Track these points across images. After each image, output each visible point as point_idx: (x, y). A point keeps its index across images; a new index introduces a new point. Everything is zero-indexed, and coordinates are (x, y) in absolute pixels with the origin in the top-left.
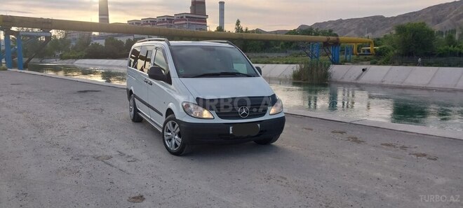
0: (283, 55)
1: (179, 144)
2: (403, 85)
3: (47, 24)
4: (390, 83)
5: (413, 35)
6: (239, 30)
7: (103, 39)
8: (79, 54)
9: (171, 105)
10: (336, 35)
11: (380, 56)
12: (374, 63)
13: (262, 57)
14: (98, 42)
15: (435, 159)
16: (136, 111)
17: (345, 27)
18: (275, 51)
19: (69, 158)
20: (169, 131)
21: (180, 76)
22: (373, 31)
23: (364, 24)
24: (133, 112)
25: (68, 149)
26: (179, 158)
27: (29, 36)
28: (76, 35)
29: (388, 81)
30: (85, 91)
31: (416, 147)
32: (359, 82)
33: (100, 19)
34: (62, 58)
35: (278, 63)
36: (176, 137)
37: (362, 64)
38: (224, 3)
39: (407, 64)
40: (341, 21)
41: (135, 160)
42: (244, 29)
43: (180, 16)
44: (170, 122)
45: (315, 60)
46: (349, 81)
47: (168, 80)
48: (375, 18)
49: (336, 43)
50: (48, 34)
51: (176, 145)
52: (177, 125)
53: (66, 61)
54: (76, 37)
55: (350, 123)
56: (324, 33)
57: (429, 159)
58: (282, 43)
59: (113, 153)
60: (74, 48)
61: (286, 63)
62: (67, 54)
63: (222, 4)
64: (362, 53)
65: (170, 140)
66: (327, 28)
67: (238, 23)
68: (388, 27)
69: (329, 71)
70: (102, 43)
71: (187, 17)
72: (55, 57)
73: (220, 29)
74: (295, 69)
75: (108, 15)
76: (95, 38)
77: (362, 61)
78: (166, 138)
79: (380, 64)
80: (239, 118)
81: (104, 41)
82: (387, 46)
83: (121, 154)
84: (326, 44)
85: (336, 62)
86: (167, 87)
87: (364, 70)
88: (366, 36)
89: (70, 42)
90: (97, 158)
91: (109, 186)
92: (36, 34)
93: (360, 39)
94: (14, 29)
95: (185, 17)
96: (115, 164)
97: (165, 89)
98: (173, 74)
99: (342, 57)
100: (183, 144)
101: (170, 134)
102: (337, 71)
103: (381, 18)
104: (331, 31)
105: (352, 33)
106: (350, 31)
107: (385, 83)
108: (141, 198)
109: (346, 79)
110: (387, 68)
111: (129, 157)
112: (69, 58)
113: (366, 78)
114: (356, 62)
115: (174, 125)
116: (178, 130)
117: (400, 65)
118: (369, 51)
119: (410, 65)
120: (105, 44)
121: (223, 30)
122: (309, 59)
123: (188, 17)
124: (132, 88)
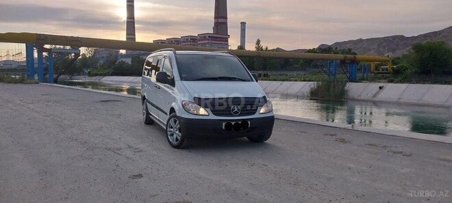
0: (302, 73)
1: (179, 138)
2: (420, 102)
3: (76, 42)
4: (406, 101)
5: (431, 54)
6: (259, 48)
7: (129, 57)
8: (106, 71)
9: (174, 104)
10: (355, 54)
11: (397, 74)
12: (391, 81)
13: (281, 75)
14: (124, 60)
15: (410, 156)
16: (148, 114)
17: (364, 46)
18: (295, 69)
19: (84, 149)
20: (172, 128)
21: (182, 79)
22: (394, 51)
23: (384, 44)
24: (145, 116)
25: (85, 143)
26: (179, 150)
27: (60, 53)
28: (104, 53)
29: (405, 99)
30: (107, 101)
31: (396, 147)
32: (376, 99)
33: (127, 38)
34: (90, 75)
35: (296, 81)
36: (177, 132)
37: (380, 82)
38: (245, 23)
39: (424, 82)
40: (361, 40)
41: (141, 151)
42: (264, 48)
43: (203, 36)
44: (172, 119)
45: (332, 77)
46: (366, 98)
47: (172, 83)
48: (395, 38)
49: (354, 62)
50: (77, 52)
51: (177, 139)
52: (178, 122)
53: (94, 78)
54: (105, 55)
55: (344, 129)
56: (343, 52)
57: (404, 155)
58: (302, 62)
59: (122, 146)
60: (102, 66)
61: (304, 81)
62: (95, 72)
63: (243, 24)
64: (381, 71)
65: (172, 135)
66: (347, 47)
67: (258, 42)
68: (408, 47)
69: (346, 88)
70: (129, 61)
71: (209, 37)
72: (84, 74)
73: (241, 47)
74: (312, 86)
75: (135, 35)
76: (122, 56)
77: (380, 79)
78: (169, 133)
79: (397, 82)
80: (232, 116)
81: (130, 59)
82: (405, 65)
83: (130, 147)
84: (343, 62)
85: (352, 80)
86: (171, 89)
87: (380, 88)
88: (386, 55)
89: (98, 60)
90: (109, 150)
91: (115, 168)
92: (66, 51)
93: (380, 57)
94: (47, 46)
95: (207, 37)
96: (123, 154)
97: (170, 91)
98: (177, 77)
99: (360, 75)
100: (183, 138)
101: (172, 130)
102: (354, 89)
103: (402, 38)
104: (350, 50)
105: (372, 51)
106: (370, 50)
107: (402, 101)
108: (140, 176)
109: (363, 97)
110: (404, 86)
111: (136, 149)
112: (96, 75)
113: (382, 96)
114: (373, 80)
115: (175, 122)
116: (179, 126)
117: (417, 83)
118: (387, 69)
119: (428, 83)
120: (132, 62)
121: (244, 49)
122: (326, 77)
123: (211, 37)
124: (145, 94)
